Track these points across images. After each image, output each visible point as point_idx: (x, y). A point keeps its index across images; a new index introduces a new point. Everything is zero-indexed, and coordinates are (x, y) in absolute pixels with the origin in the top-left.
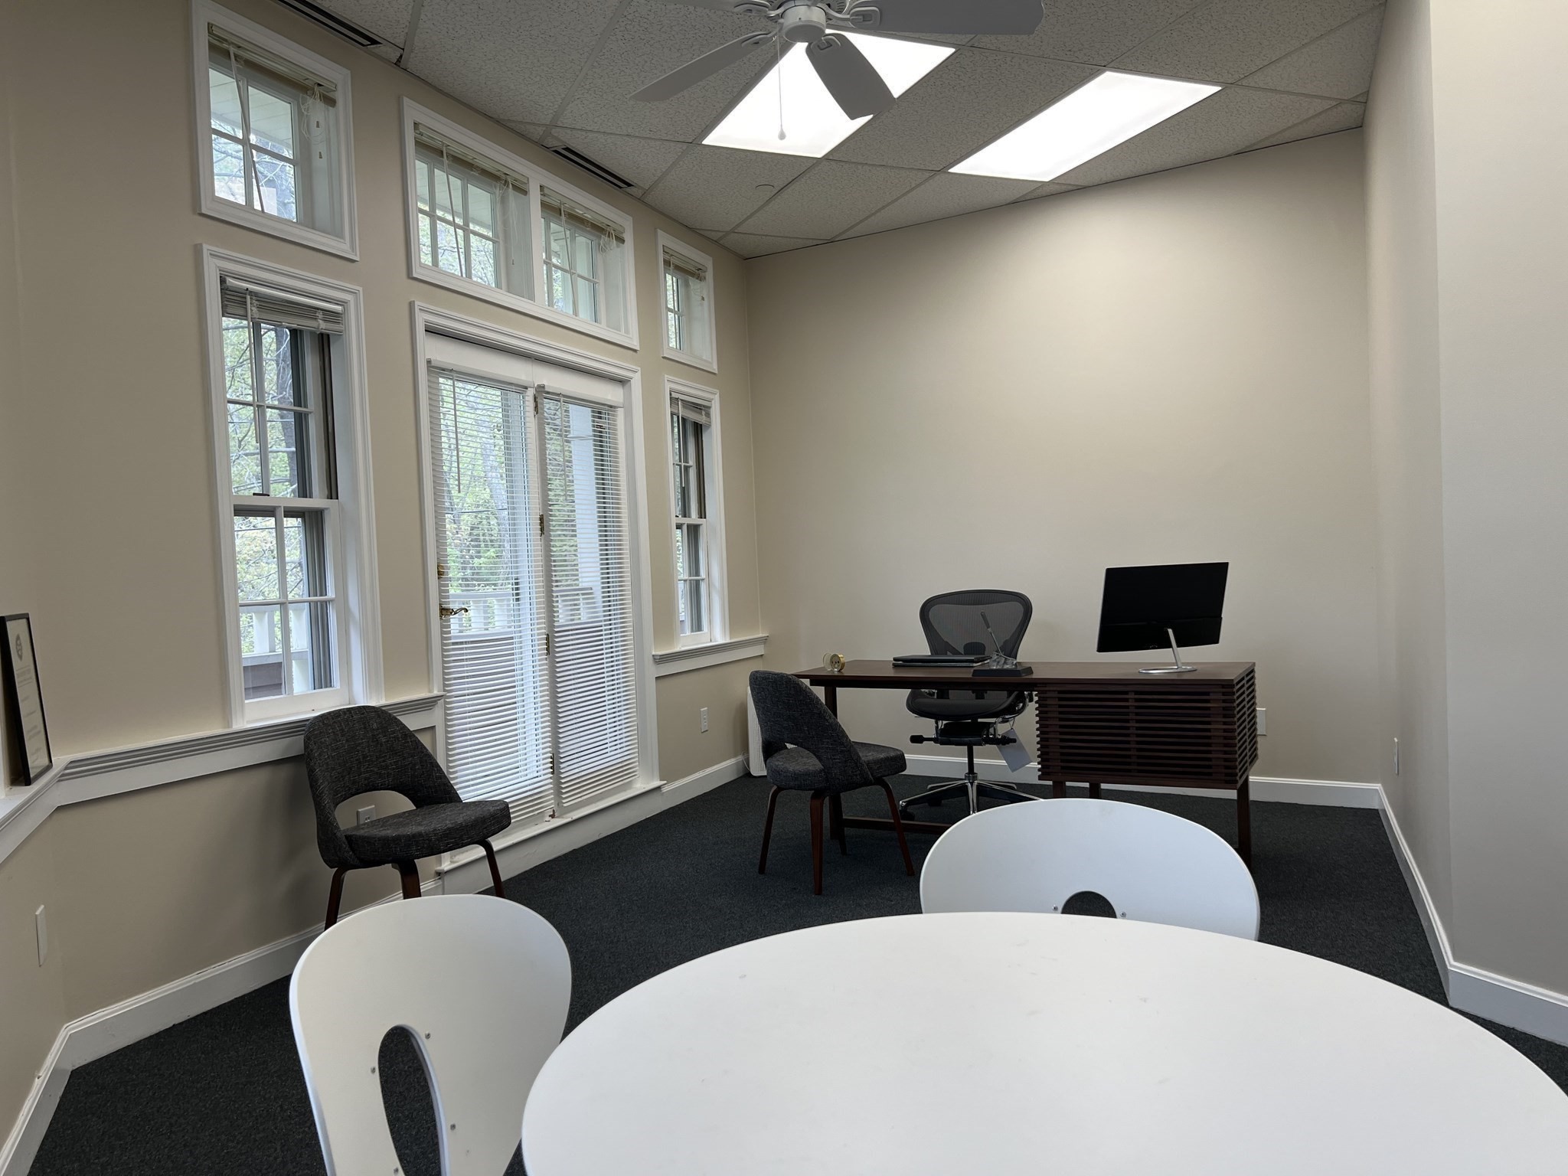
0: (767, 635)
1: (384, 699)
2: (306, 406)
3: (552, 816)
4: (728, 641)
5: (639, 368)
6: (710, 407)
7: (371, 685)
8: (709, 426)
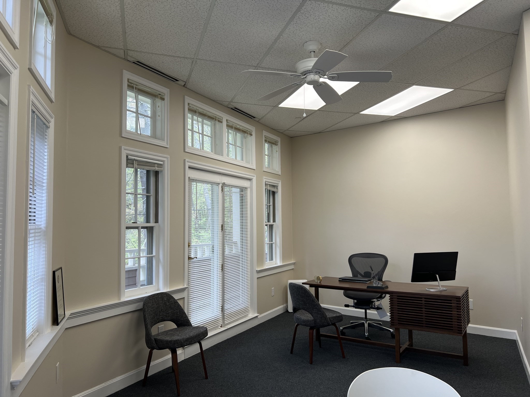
0: (295, 262)
1: (169, 289)
2: (150, 193)
3: (221, 327)
4: (282, 264)
5: (255, 175)
6: (278, 186)
7: (165, 284)
8: (277, 192)
